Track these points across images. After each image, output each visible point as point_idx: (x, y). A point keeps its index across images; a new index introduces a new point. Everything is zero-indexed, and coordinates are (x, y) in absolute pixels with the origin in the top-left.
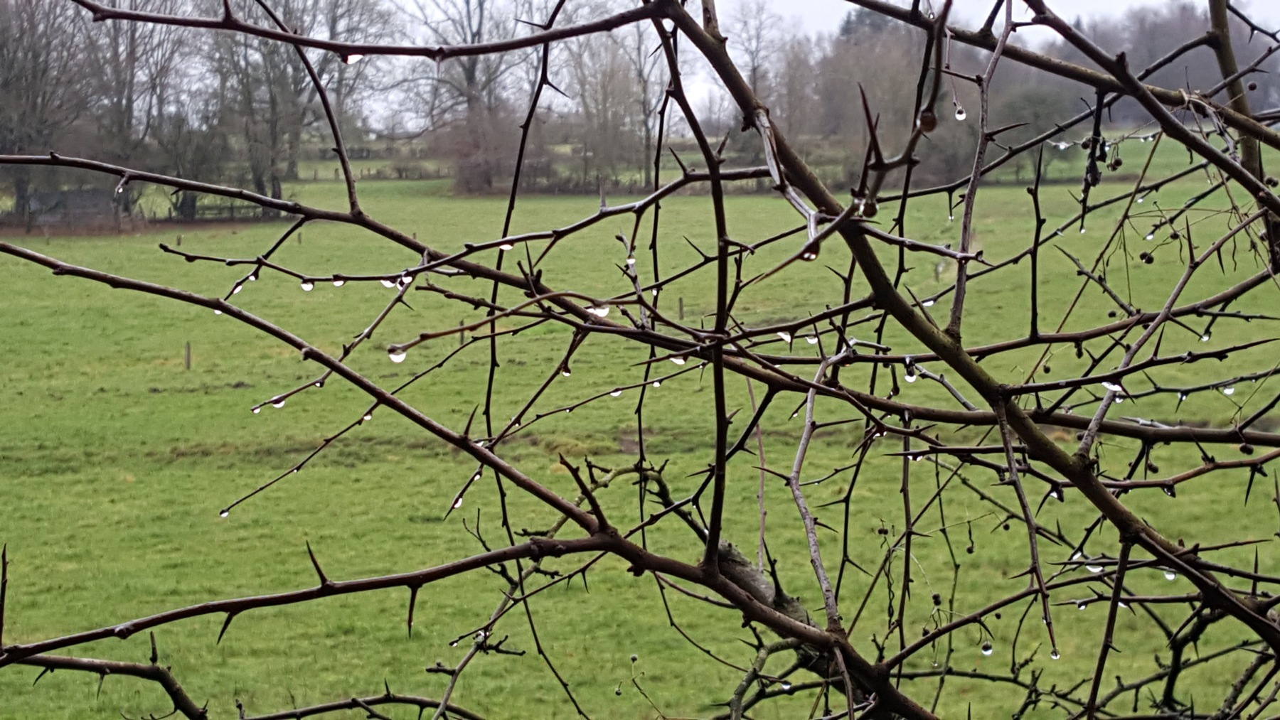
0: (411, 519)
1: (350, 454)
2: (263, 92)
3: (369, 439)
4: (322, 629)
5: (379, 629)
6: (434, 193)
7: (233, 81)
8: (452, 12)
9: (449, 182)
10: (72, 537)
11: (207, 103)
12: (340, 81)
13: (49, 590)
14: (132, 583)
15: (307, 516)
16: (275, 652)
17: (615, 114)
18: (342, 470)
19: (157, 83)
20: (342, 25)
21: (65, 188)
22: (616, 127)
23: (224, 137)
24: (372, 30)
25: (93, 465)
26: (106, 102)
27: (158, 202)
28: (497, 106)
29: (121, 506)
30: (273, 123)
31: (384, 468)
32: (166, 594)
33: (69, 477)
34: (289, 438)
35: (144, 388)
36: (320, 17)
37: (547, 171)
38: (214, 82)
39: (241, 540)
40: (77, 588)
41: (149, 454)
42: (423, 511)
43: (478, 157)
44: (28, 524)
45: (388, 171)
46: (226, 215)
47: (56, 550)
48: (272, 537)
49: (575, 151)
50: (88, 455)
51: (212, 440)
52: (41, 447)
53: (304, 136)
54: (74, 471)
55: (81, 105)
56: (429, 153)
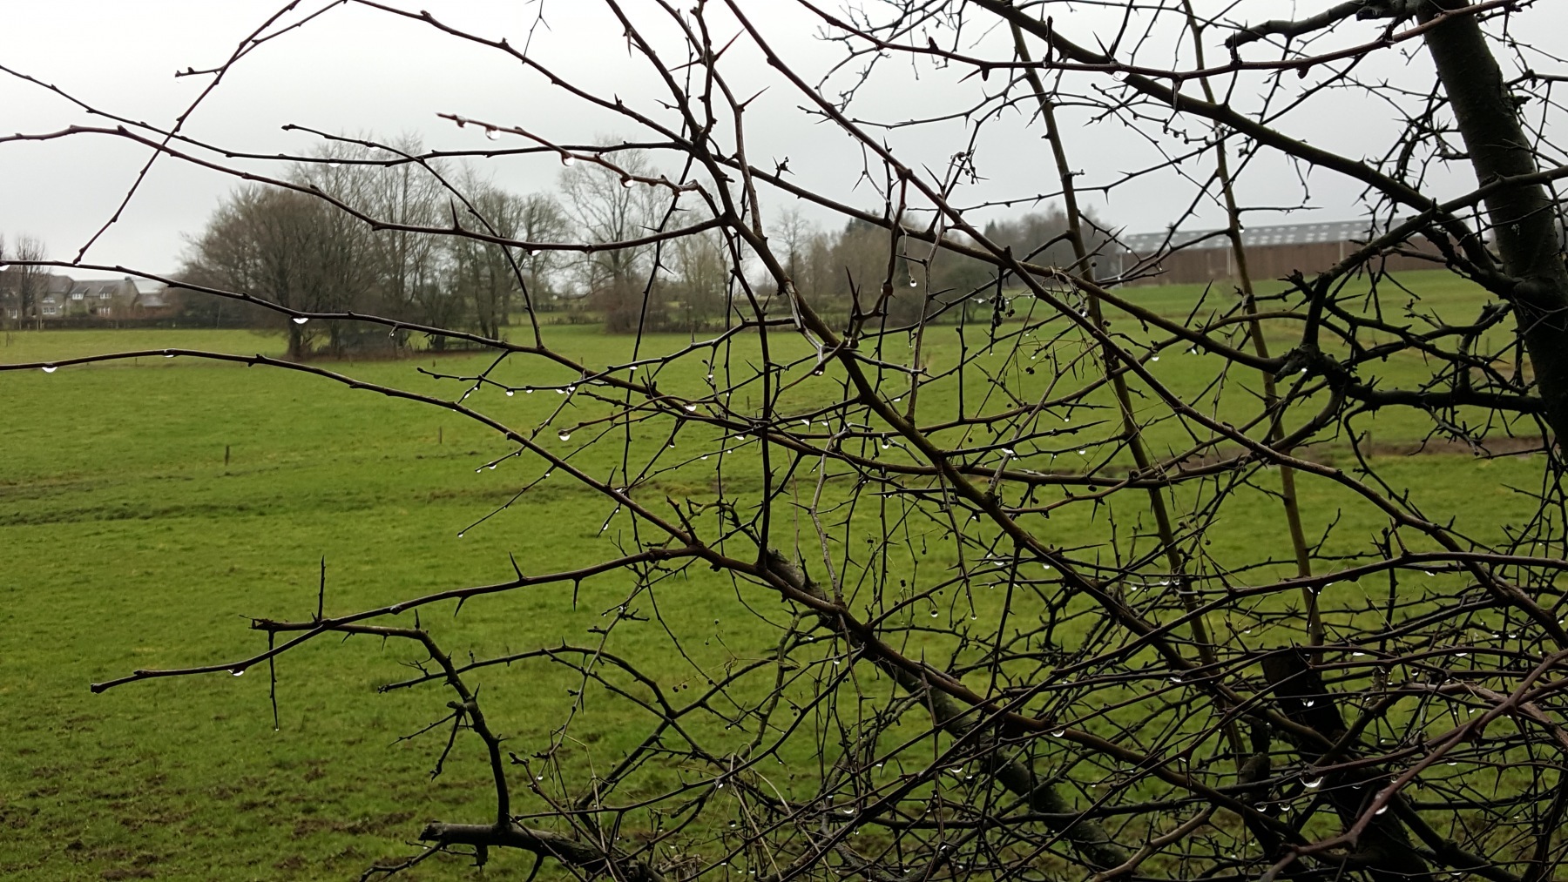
0: (581, 536)
1: (542, 496)
2: (486, 271)
3: (554, 487)
4: (525, 605)
5: (562, 605)
6: (595, 332)
7: (467, 264)
8: (604, 219)
9: (603, 326)
10: (368, 549)
11: (451, 278)
12: (534, 263)
13: (354, 583)
14: (407, 578)
15: (515, 535)
16: (496, 620)
17: (706, 283)
18: (537, 506)
19: (419, 266)
20: (535, 228)
21: (362, 331)
22: (707, 291)
23: (462, 299)
24: (554, 231)
25: (381, 504)
26: (387, 277)
27: (420, 340)
28: (634, 278)
29: (399, 530)
30: (492, 289)
31: (564, 505)
32: (428, 584)
33: (366, 512)
34: (504, 486)
35: (413, 456)
36: (521, 223)
37: (665, 318)
38: (455, 264)
39: (475, 550)
40: (371, 581)
41: (416, 497)
42: (589, 531)
43: (621, 310)
44: (341, 542)
45: (565, 319)
46: (463, 347)
47: (358, 557)
48: (494, 548)
49: (682, 306)
50: (378, 498)
51: (455, 487)
52: (348, 494)
53: (512, 298)
54: (370, 508)
55: (372, 280)
56: (590, 308)
